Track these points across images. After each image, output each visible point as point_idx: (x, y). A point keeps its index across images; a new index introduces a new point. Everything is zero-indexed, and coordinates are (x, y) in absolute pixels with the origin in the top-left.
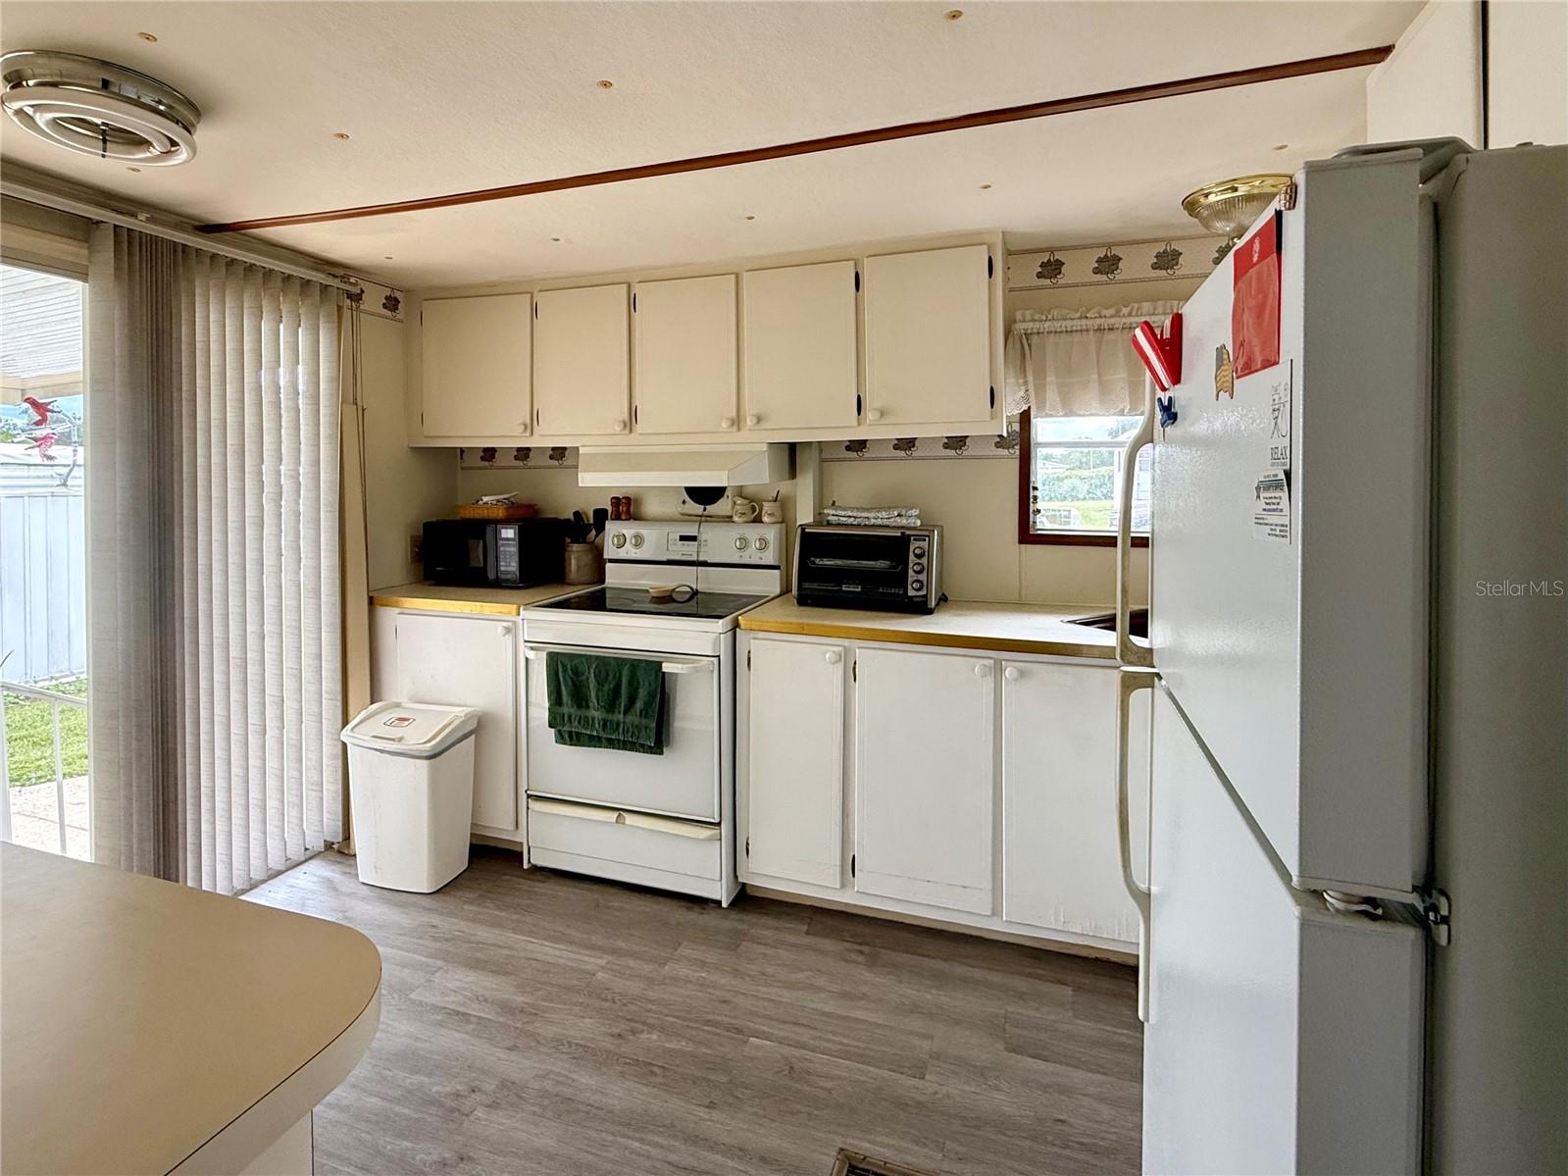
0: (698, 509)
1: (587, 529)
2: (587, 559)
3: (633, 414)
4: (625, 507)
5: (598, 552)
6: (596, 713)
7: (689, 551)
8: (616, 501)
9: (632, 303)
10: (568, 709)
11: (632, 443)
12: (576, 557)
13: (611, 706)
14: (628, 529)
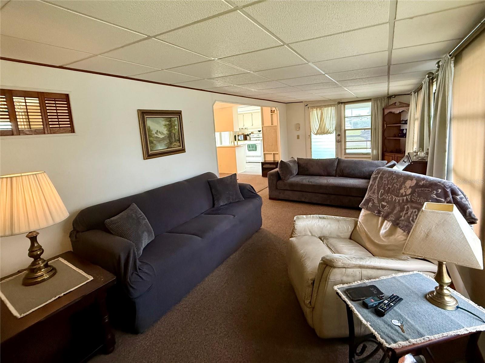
0: (259, 132)
1: (249, 135)
2: (249, 138)
3: (253, 125)
4: (252, 133)
5: (250, 137)
6: (251, 149)
7: (258, 136)
8: (252, 132)
9: (252, 115)
10: (249, 148)
11: (253, 127)
12: (248, 137)
13: (252, 148)
14: (253, 135)
